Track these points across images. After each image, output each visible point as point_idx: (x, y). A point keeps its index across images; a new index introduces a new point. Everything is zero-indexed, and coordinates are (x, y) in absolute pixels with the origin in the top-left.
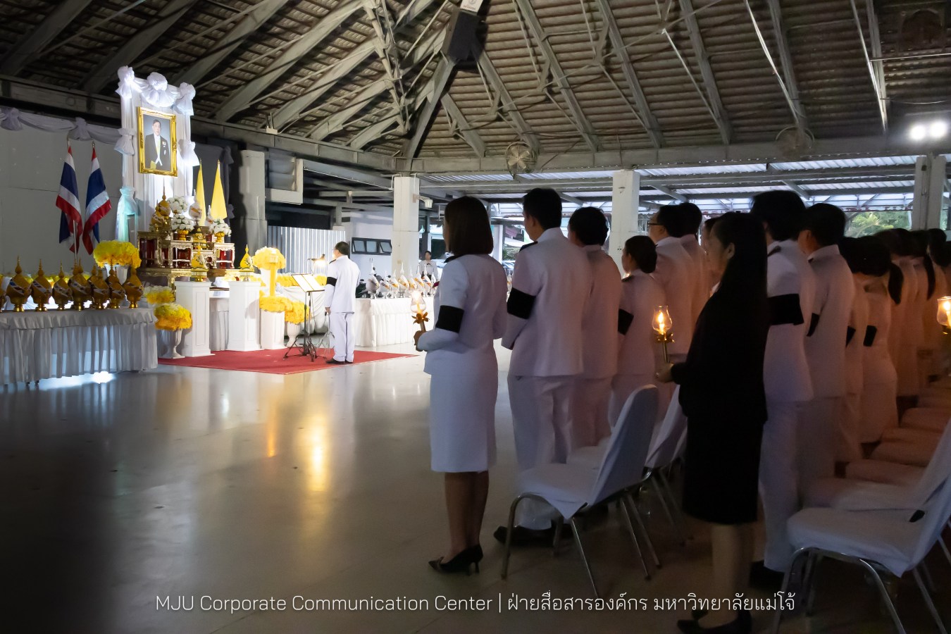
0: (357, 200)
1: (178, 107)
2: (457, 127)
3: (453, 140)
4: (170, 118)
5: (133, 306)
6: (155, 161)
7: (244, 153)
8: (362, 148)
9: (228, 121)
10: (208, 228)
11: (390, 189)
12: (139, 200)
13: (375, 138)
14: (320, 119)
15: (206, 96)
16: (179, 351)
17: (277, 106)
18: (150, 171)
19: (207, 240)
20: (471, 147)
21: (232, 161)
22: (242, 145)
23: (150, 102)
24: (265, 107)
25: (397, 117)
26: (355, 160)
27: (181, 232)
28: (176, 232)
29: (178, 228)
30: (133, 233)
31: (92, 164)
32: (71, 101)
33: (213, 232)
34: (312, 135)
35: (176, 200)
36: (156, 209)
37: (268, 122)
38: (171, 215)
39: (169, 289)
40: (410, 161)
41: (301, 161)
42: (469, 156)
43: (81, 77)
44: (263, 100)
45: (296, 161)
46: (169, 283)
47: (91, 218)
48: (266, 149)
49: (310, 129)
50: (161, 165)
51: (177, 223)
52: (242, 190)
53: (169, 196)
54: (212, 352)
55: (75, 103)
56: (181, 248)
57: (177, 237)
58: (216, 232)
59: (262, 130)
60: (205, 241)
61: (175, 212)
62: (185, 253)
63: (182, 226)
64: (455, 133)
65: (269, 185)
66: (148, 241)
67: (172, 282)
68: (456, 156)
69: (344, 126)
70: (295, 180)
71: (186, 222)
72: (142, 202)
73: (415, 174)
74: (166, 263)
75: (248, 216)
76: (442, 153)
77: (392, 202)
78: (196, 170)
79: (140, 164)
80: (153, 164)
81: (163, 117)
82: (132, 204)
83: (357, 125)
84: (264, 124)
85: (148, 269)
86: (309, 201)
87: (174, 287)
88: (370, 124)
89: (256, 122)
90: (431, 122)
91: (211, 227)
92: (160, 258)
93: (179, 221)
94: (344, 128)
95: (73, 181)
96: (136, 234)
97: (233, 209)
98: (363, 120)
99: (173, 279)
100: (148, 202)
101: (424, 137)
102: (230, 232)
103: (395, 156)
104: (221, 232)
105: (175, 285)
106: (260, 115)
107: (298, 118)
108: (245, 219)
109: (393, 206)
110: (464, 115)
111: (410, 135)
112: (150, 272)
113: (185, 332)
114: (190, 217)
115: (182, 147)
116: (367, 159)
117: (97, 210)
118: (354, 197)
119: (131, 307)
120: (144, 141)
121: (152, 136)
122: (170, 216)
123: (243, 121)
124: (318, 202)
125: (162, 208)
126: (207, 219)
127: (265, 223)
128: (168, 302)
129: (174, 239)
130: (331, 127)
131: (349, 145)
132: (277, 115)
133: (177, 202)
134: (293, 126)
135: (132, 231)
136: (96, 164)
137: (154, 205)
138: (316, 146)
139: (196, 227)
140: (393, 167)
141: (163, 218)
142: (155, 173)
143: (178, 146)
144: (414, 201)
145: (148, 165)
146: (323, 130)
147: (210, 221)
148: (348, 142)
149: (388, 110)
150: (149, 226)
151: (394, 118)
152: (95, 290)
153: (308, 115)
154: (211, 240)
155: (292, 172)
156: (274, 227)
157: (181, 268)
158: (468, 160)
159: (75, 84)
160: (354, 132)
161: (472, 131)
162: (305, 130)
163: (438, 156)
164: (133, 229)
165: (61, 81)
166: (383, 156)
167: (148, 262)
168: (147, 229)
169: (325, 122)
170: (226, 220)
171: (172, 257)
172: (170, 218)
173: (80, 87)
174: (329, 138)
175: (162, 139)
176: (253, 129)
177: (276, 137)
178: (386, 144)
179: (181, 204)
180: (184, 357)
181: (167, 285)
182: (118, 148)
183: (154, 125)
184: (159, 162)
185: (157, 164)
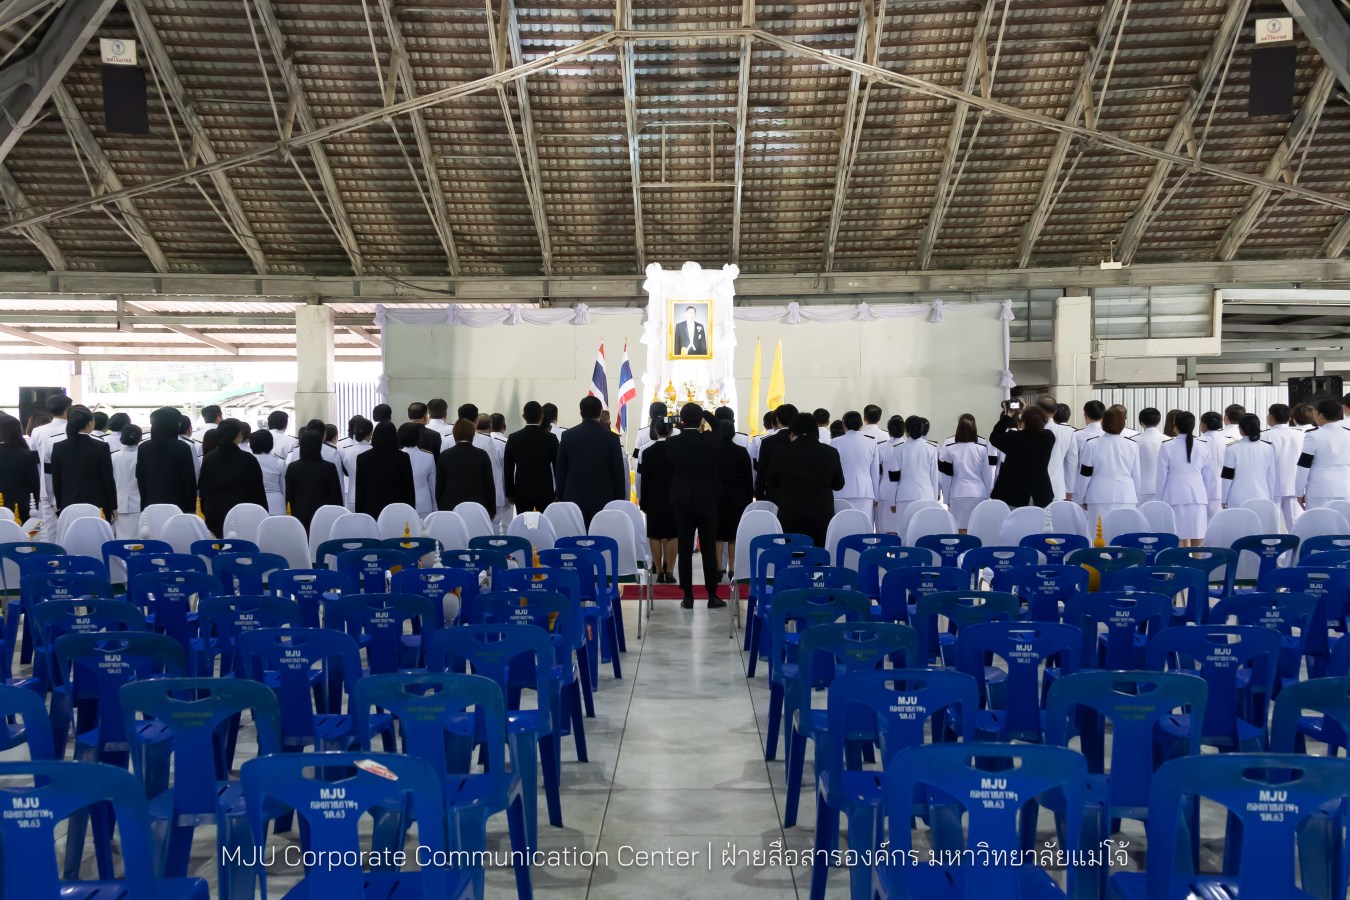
4: (707, 302)
6: (687, 347)
7: (1061, 301)
18: (680, 356)
23: (683, 290)
26: (1331, 275)
31: (622, 357)
41: (1219, 293)
45: (1213, 293)
50: (695, 349)
59: (1091, 268)
70: (1211, 322)
80: (685, 350)
120: (674, 328)
127: (1088, 388)
136: (627, 357)
145: (678, 351)
146: (1230, 245)
155: (1209, 310)
169: (1230, 233)
175: (697, 324)
176: (1073, 269)
177: (1124, 272)
182: (644, 340)
183: (688, 312)
184: (691, 347)
185: (689, 350)
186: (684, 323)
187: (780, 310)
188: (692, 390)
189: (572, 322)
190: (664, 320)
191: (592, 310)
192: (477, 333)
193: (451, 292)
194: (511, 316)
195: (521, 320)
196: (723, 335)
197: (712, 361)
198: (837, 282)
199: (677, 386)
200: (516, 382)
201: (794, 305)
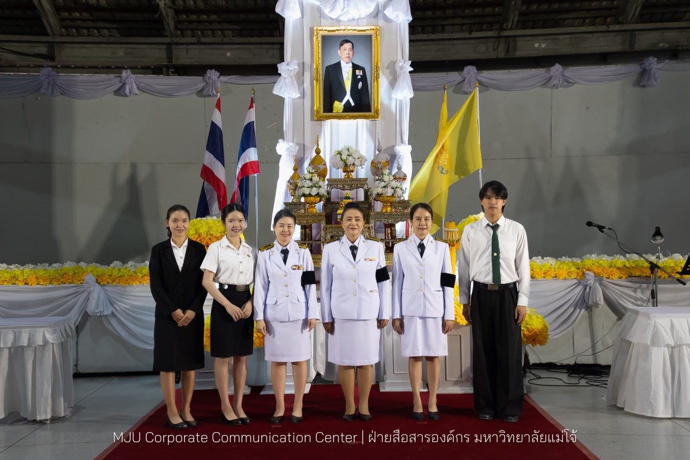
4: (370, 32)
6: (341, 101)
18: (331, 115)
23: (331, 15)
27: (308, 201)
50: (353, 104)
79: (314, 109)
80: (338, 106)
81: (357, 33)
95: (219, 144)
115: (392, 73)
120: (322, 73)
121: (339, 63)
143: (385, 72)
145: (328, 107)
175: (355, 67)
182: (276, 91)
183: (342, 48)
184: (348, 101)
185: (344, 105)
187: (454, 76)
188: (350, 161)
189: (200, 93)
190: (307, 60)
191: (224, 78)
192: (80, 105)
193: (50, 57)
194: (124, 84)
195: (137, 92)
196: (393, 83)
197: (379, 121)
198: (521, 43)
199: (327, 156)
200: (134, 166)
201: (470, 70)
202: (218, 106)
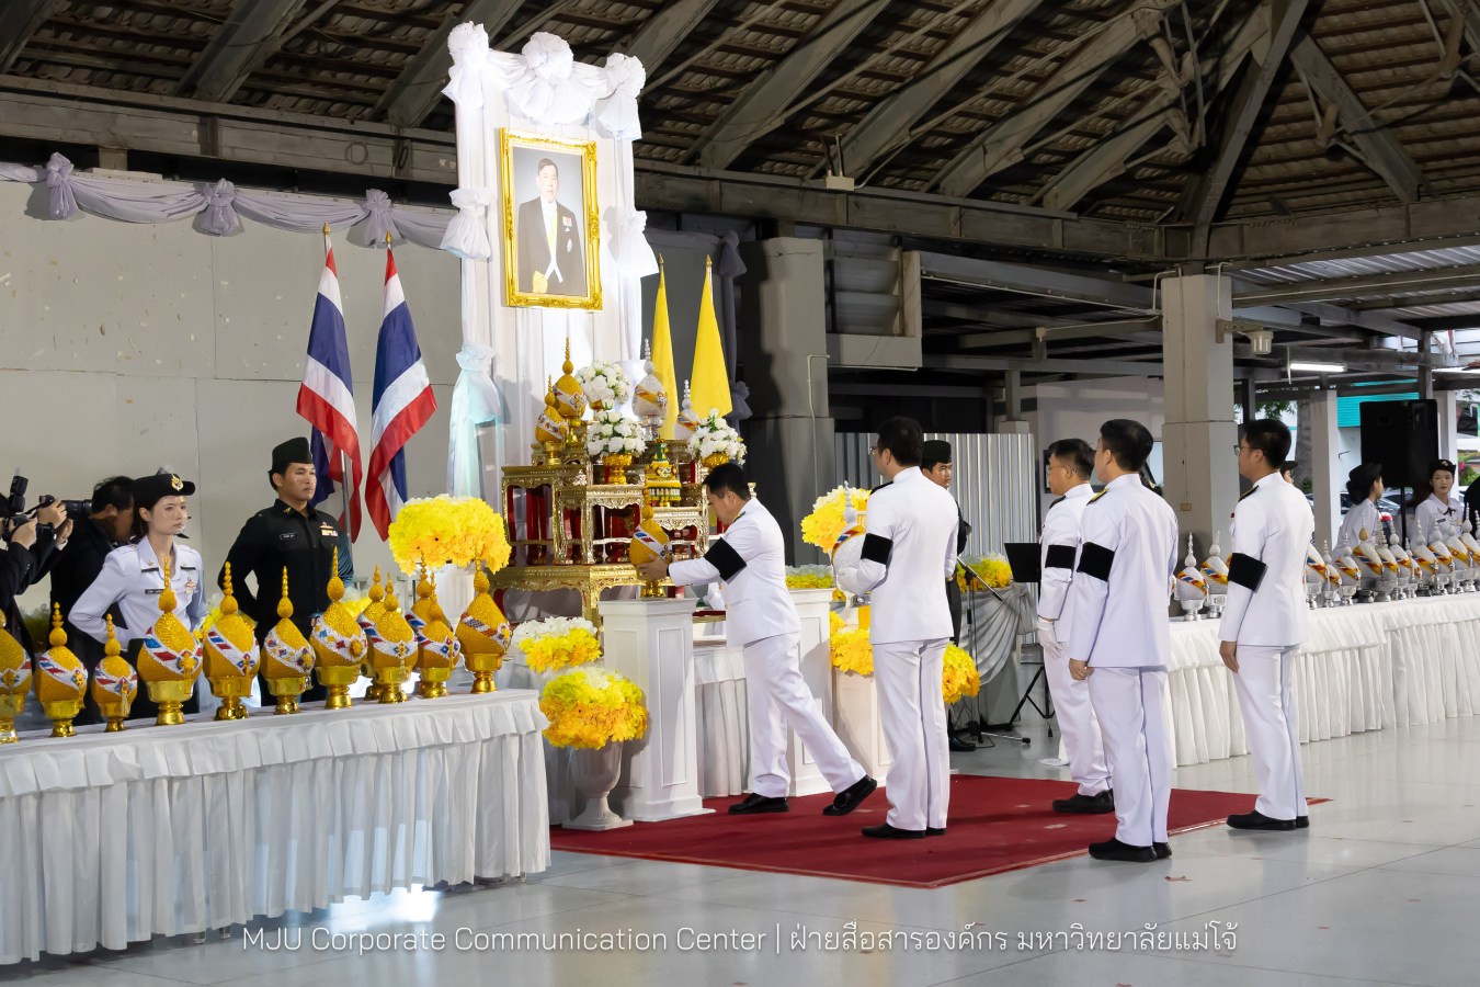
0: (1057, 348)
1: (601, 119)
2: (1338, 124)
3: (1324, 162)
4: (581, 152)
5: (482, 685)
6: (544, 272)
7: (771, 245)
8: (1074, 209)
9: (731, 167)
10: (684, 445)
11: (1149, 312)
12: (505, 382)
13: (1107, 177)
14: (964, 139)
15: (678, 107)
16: (618, 807)
17: (852, 117)
18: (530, 297)
19: (682, 481)
20: (1378, 177)
21: (740, 268)
22: (768, 226)
23: (528, 113)
24: (821, 122)
25: (1170, 112)
26: (1055, 241)
27: (612, 461)
28: (600, 462)
29: (606, 449)
30: (494, 472)
31: (386, 294)
32: (358, 152)
33: (698, 453)
34: (942, 184)
35: (597, 375)
36: (548, 401)
37: (831, 161)
38: (588, 415)
39: (582, 624)
40: (1205, 230)
41: (916, 256)
42: (1374, 202)
43: (380, 92)
44: (814, 104)
45: (901, 257)
46: (584, 609)
47: (387, 437)
48: (827, 231)
49: (938, 170)
50: (561, 280)
51: (601, 436)
52: (768, 345)
53: (581, 363)
54: (707, 802)
55: (366, 156)
56: (613, 506)
57: (602, 475)
58: (706, 451)
59: (816, 184)
60: (676, 482)
61: (597, 407)
62: (624, 520)
63: (615, 444)
64: (1334, 142)
65: (834, 327)
66: (528, 491)
67: (593, 605)
68: (1333, 206)
69: (1027, 151)
70: (899, 307)
71: (624, 429)
72: (514, 387)
73: (1219, 267)
74: (576, 553)
75: (787, 411)
76: (1294, 202)
77: (1159, 349)
78: (649, 285)
79: (506, 284)
80: (540, 282)
81: (564, 150)
82: (486, 395)
83: (1060, 147)
84: (818, 166)
85: (530, 571)
86: (936, 364)
87: (597, 620)
88: (1094, 141)
89: (800, 164)
90: (1263, 119)
91: (694, 441)
92: (559, 537)
93: (607, 430)
94: (1028, 159)
95: (338, 344)
96: (500, 475)
97: (747, 393)
98: (1073, 133)
99: (595, 595)
100: (527, 385)
101: (1244, 161)
102: (743, 450)
103: (1161, 222)
104: (718, 453)
105: (601, 613)
106: (810, 144)
107: (908, 140)
108: (777, 418)
109: (1160, 361)
110: (1356, 91)
111: (1204, 159)
112: (535, 577)
113: (630, 748)
114: (636, 419)
115: (613, 229)
116: (1086, 235)
117: (398, 417)
118: (1051, 344)
119: (475, 690)
120: (515, 217)
121: (536, 204)
122: (584, 418)
123: (766, 166)
124: (958, 363)
125: (566, 398)
126: (681, 419)
127: (829, 424)
128: (585, 663)
129: (596, 482)
130: (991, 158)
131: (1038, 203)
132: (854, 138)
133: (601, 377)
134: (891, 166)
135: (489, 468)
136: (396, 293)
137: (541, 392)
138: (954, 212)
139: (653, 447)
140: (1157, 253)
141: (565, 424)
142: (546, 303)
143: (603, 225)
144: (1220, 339)
145: (527, 285)
146: (974, 168)
147: (689, 425)
148: (1036, 196)
149: (1142, 99)
150: (531, 451)
151: (1160, 118)
152: (377, 646)
153: (931, 132)
154: (693, 480)
155: (892, 287)
156: (851, 436)
157: (615, 562)
158: (1371, 213)
159: (368, 110)
160: (1053, 169)
161: (1379, 134)
162: (922, 174)
163: (1281, 210)
164: (492, 461)
165: (336, 107)
166: (1129, 224)
167: (530, 549)
168: (526, 460)
169: (976, 147)
170: (730, 420)
171: (591, 533)
172: (584, 424)
173: (380, 117)
174: (987, 189)
175: (562, 211)
176: (794, 182)
177: (852, 199)
178: (1137, 193)
179: (613, 381)
180: (629, 823)
181: (578, 614)
183: (541, 172)
184: (554, 272)
185: (548, 280)
186: (535, 205)
190: (493, 191)
202: (329, 262)
